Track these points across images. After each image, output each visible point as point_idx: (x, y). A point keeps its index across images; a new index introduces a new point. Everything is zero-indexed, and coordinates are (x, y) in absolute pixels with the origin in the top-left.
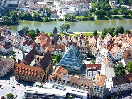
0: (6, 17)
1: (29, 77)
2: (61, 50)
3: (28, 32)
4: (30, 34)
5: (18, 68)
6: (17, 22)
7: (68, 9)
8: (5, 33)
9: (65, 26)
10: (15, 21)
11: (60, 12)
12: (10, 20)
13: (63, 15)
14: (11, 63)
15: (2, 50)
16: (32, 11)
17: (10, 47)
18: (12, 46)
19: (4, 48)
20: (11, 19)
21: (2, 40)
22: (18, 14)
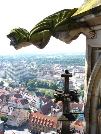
0: (25, 83)
1: (43, 128)
2: (78, 109)
3: (44, 94)
4: (47, 96)
5: (33, 117)
6: (34, 89)
7: (84, 81)
8: (23, 92)
9: (81, 93)
10: (32, 88)
11: (75, 84)
12: (28, 86)
13: (78, 86)
14: (26, 116)
15: (19, 105)
16: (49, 81)
17: (27, 103)
18: (28, 103)
19: (20, 103)
20: (30, 85)
21: (19, 98)
22: (36, 83)
